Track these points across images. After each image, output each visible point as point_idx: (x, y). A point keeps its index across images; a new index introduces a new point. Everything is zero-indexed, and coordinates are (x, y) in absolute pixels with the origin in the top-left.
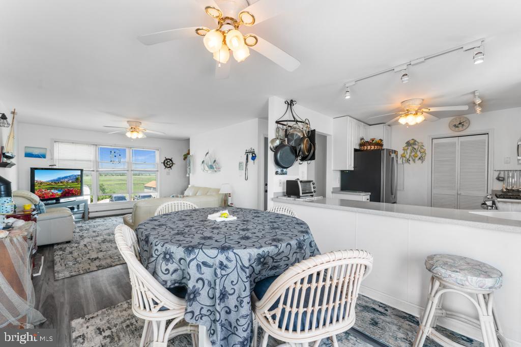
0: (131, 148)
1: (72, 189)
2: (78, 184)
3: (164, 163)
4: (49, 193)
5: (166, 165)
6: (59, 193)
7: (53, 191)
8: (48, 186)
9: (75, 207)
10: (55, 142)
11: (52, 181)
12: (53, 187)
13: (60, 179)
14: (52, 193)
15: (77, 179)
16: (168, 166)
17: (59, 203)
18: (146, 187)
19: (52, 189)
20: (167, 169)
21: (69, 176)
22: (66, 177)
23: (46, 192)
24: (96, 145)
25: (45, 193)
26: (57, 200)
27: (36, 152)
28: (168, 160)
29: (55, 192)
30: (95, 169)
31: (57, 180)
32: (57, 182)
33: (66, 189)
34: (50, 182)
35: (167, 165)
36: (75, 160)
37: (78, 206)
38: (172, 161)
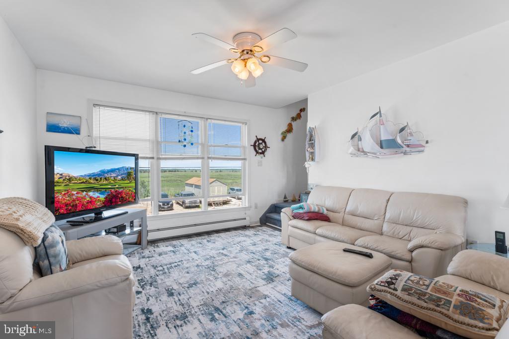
0: (207, 119)
1: (122, 189)
2: (130, 183)
3: (254, 146)
4: (84, 198)
5: (257, 149)
6: (102, 197)
7: (91, 194)
8: (83, 186)
9: (127, 224)
10: (95, 105)
11: (91, 176)
12: (92, 188)
13: (103, 172)
14: (91, 197)
15: (129, 174)
16: (260, 151)
17: (101, 219)
18: (188, 185)
19: (90, 191)
20: (259, 156)
21: (118, 169)
22: (113, 171)
23: (79, 195)
24: (157, 113)
25: (78, 199)
26: (98, 213)
27: (64, 123)
28: (260, 142)
29: (95, 195)
30: (155, 156)
31: (99, 175)
32: (99, 178)
33: (113, 190)
34: (87, 178)
35: (260, 149)
36: (126, 139)
37: (132, 222)
38: (265, 143)
